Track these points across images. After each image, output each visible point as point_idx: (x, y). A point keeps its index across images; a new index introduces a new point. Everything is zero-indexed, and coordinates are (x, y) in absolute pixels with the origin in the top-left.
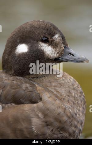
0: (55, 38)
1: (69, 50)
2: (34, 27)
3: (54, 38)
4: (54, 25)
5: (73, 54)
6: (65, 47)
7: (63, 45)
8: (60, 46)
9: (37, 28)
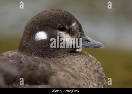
0: (73, 26)
1: (85, 37)
2: (53, 16)
3: (71, 26)
4: (70, 14)
5: (90, 41)
6: (81, 34)
7: (79, 33)
8: (77, 34)
9: (55, 16)
